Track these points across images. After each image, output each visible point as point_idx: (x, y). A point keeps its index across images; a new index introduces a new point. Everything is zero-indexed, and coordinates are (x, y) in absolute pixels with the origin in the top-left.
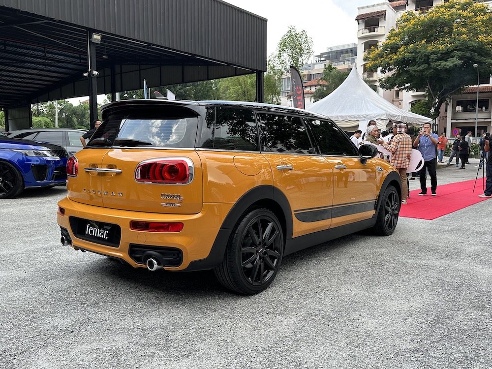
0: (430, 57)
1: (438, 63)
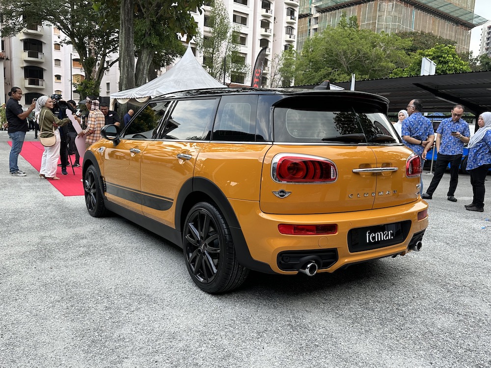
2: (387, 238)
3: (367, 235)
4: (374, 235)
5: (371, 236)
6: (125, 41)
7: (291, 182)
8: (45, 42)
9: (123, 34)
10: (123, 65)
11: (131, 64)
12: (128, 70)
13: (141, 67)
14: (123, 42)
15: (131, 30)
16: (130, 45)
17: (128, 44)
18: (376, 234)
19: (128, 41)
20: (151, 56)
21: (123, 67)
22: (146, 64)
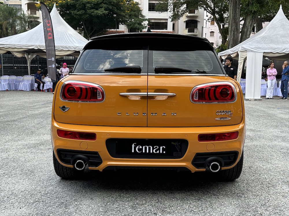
0: (86, 5)
1: (92, 10)
2: (158, 152)
3: (133, 146)
4: (141, 147)
5: (137, 148)
6: (233, 12)
7: (72, 101)
8: (199, 21)
9: (232, 7)
10: (231, 30)
11: (237, 29)
12: (234, 33)
13: (246, 30)
14: (231, 13)
15: (238, 3)
16: (237, 14)
17: (235, 13)
18: (144, 147)
19: (235, 11)
20: (254, 20)
21: (231, 32)
22: (249, 27)
